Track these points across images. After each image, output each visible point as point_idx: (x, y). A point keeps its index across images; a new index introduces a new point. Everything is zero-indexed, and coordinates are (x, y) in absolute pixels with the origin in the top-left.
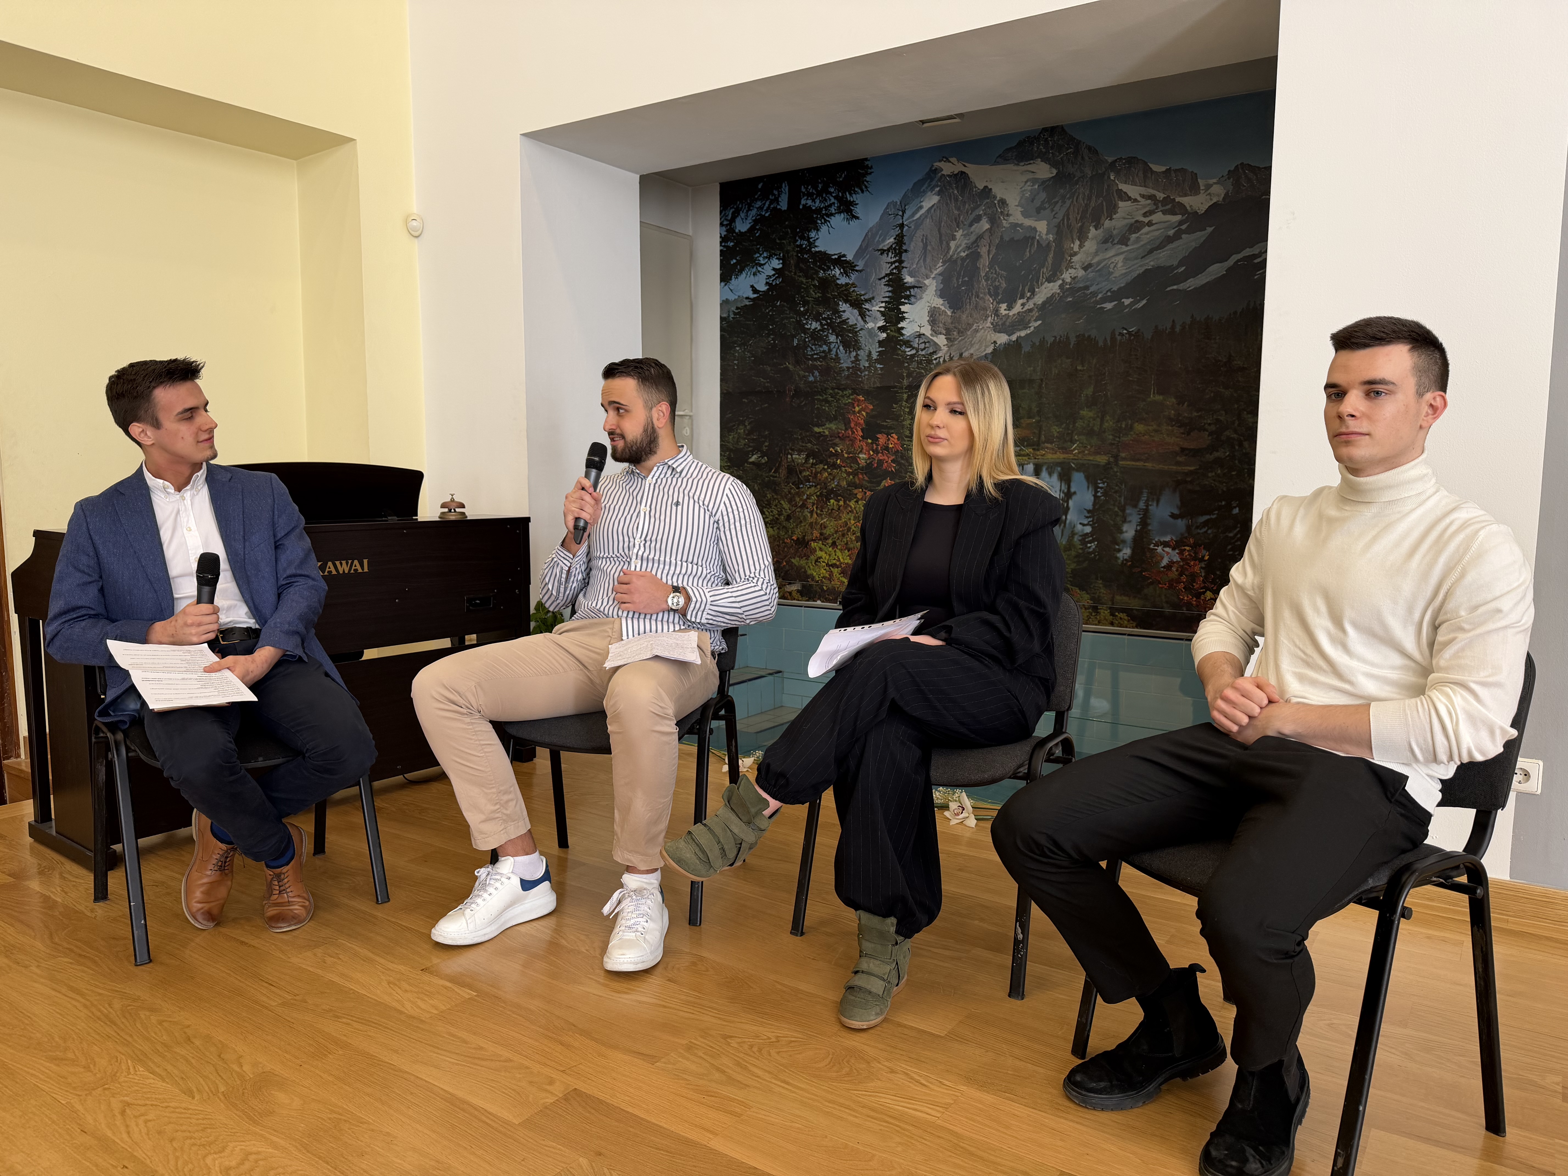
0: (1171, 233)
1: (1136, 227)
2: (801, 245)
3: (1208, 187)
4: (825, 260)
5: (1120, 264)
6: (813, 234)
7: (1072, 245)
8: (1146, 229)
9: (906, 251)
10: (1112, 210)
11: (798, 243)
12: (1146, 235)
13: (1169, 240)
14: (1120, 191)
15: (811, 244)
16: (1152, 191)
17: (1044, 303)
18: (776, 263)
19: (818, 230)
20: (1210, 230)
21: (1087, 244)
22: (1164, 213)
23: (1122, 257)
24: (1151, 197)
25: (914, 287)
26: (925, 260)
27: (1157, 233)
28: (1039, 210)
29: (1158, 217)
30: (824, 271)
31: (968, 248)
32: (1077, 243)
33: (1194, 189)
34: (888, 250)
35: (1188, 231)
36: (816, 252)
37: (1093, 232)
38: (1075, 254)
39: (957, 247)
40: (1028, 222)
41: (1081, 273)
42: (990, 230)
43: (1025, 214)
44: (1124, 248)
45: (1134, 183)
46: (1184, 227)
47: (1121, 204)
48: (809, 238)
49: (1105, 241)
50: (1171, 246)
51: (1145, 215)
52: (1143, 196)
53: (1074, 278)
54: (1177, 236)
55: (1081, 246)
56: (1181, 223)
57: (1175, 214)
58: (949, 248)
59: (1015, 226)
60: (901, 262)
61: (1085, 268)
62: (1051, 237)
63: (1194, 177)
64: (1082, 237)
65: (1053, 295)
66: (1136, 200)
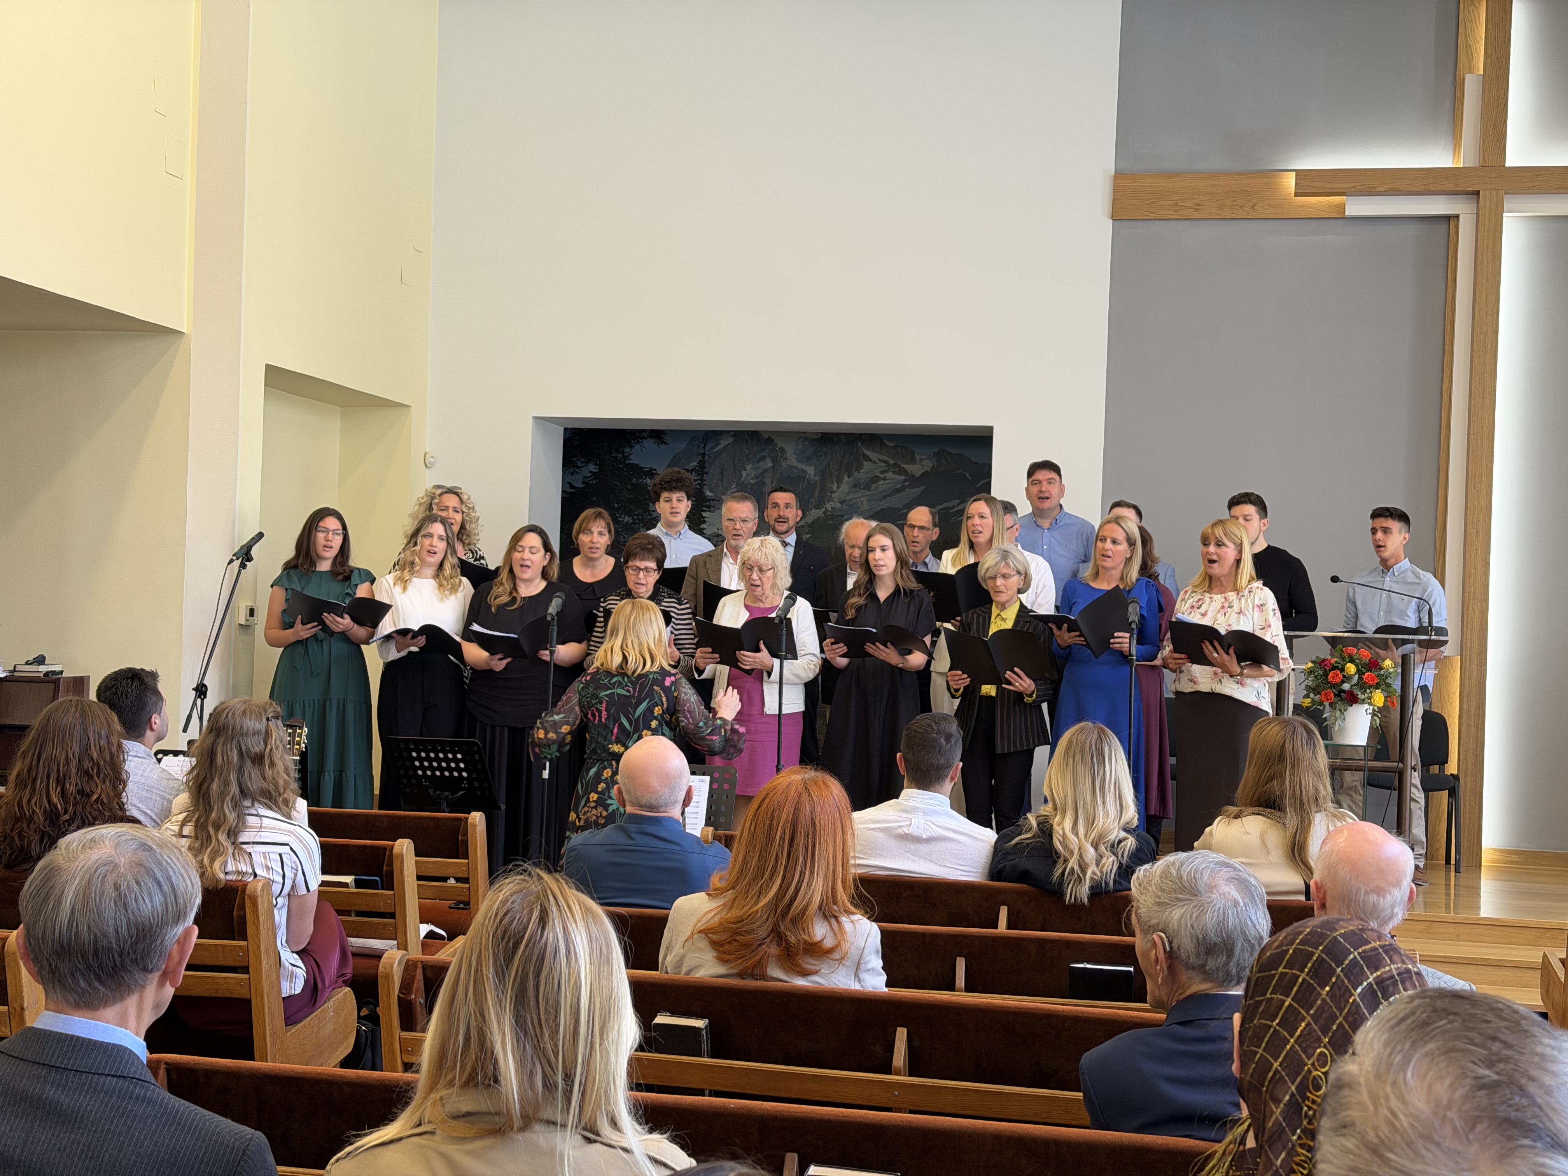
0: (898, 486)
1: (876, 479)
2: (616, 457)
3: (921, 460)
4: (638, 470)
5: (865, 503)
6: (627, 450)
7: (835, 487)
8: (881, 482)
9: (707, 473)
10: (859, 467)
11: (614, 455)
12: (882, 486)
13: (897, 491)
14: (864, 455)
15: (626, 458)
16: (887, 458)
17: (813, 523)
18: (593, 468)
19: (632, 448)
20: (923, 488)
21: (843, 487)
22: (894, 473)
23: (866, 499)
24: (886, 462)
25: (713, 500)
26: (722, 481)
27: (889, 486)
28: (808, 459)
29: (889, 475)
30: (637, 478)
31: (756, 478)
32: (836, 485)
33: (913, 461)
34: (692, 471)
35: (910, 487)
36: (630, 464)
37: (846, 479)
38: (834, 492)
39: (748, 475)
40: (801, 466)
41: (838, 505)
42: (773, 467)
43: (798, 460)
44: (868, 493)
45: (874, 451)
46: (907, 484)
47: (865, 463)
48: (623, 453)
49: (855, 486)
50: (898, 495)
51: (881, 472)
52: (880, 460)
53: (833, 508)
54: (902, 489)
55: (838, 487)
56: (905, 481)
57: (901, 475)
58: (741, 476)
59: (792, 467)
60: (702, 480)
61: (841, 503)
62: (817, 478)
63: (913, 454)
64: (839, 482)
65: (819, 518)
66: (875, 462)
